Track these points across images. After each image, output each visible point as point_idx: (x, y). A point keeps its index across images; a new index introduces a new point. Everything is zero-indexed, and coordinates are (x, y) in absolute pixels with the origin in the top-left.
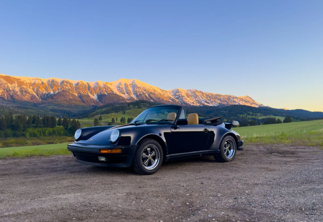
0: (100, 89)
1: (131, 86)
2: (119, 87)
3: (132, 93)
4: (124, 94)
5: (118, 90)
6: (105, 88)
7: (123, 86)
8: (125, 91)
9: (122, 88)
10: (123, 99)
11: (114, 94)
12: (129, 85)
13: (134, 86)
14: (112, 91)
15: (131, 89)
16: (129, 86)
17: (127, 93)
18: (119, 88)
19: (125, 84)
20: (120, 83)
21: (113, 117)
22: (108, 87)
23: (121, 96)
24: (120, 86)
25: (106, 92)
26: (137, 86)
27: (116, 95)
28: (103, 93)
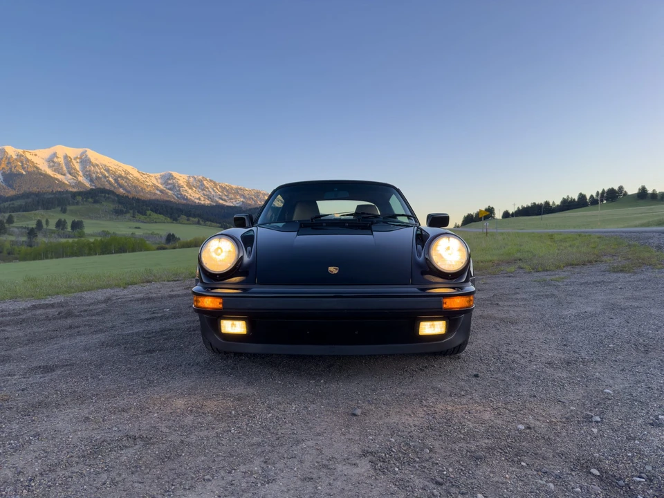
0: (9, 163)
1: (78, 160)
2: (53, 162)
3: (81, 173)
4: (64, 175)
5: (50, 167)
6: (22, 162)
7: (61, 160)
8: (65, 169)
9: (59, 164)
10: (61, 183)
11: (41, 174)
12: (75, 159)
13: (85, 161)
14: (38, 168)
15: (78, 166)
16: (73, 161)
17: (70, 174)
18: (52, 164)
19: (66, 157)
20: (55, 155)
21: (39, 218)
22: (27, 160)
23: (57, 179)
24: (55, 160)
25: (24, 168)
26: (90, 162)
27: (46, 176)
28: (17, 171)
